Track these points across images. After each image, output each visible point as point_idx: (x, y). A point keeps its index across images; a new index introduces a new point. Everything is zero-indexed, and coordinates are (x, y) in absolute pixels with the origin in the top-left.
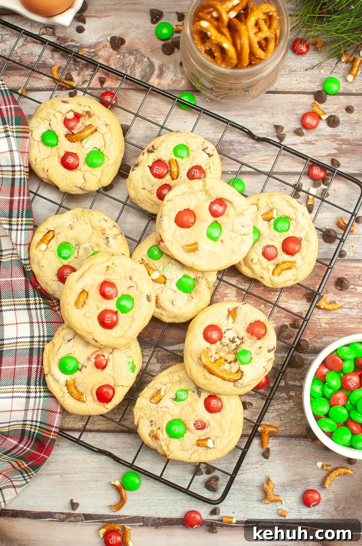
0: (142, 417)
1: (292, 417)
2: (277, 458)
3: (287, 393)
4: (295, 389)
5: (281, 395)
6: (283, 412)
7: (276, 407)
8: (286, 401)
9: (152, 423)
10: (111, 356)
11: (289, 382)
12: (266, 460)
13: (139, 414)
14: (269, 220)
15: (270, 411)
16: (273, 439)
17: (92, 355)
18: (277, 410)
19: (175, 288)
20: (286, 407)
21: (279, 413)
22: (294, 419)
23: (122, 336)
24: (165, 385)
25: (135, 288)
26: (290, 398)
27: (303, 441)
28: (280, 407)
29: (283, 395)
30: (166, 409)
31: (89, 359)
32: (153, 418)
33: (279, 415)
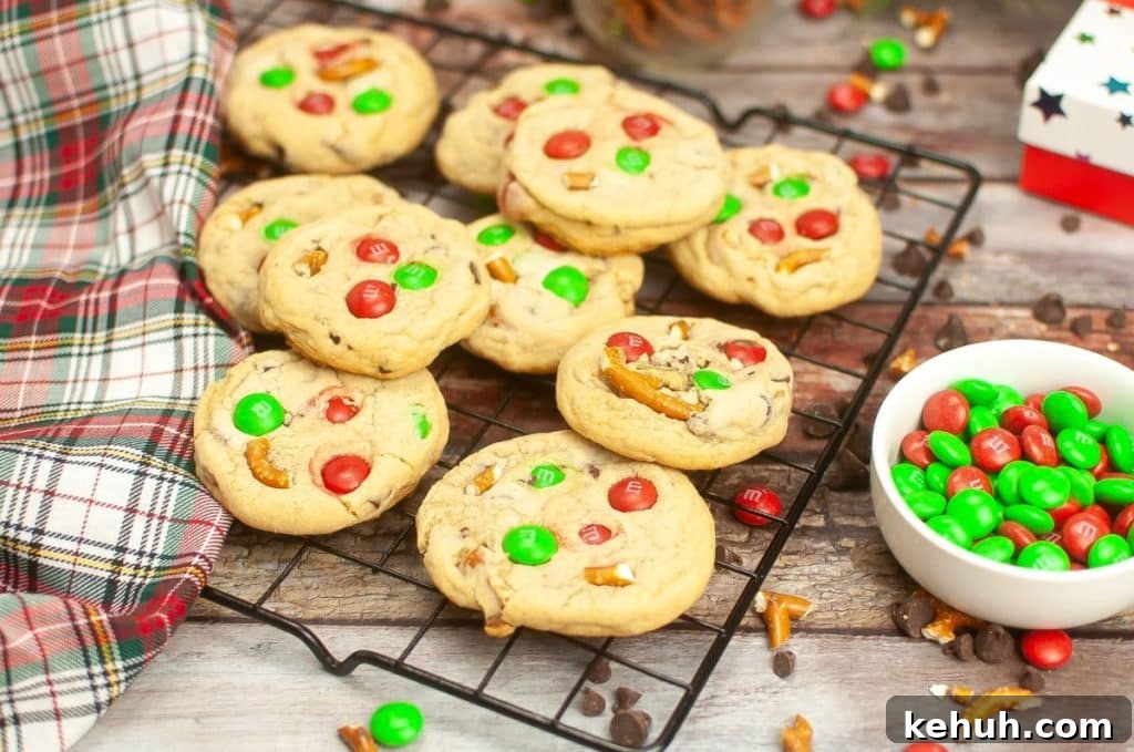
0: (440, 521)
1: (852, 591)
2: (818, 678)
3: (833, 542)
4: (855, 533)
5: (816, 546)
6: (825, 580)
7: (807, 570)
8: (832, 558)
9: (465, 532)
10: (369, 400)
11: (837, 520)
12: (783, 683)
13: (431, 514)
14: (760, 186)
15: (791, 577)
16: (801, 637)
17: (321, 394)
18: (810, 577)
19: (541, 288)
20: (833, 570)
21: (813, 583)
22: (858, 596)
23: (403, 331)
24: (506, 457)
25: (441, 252)
26: (843, 551)
27: (889, 642)
28: (816, 571)
29: (822, 544)
30: (504, 502)
31: (312, 402)
32: (467, 523)
33: (814, 586)
